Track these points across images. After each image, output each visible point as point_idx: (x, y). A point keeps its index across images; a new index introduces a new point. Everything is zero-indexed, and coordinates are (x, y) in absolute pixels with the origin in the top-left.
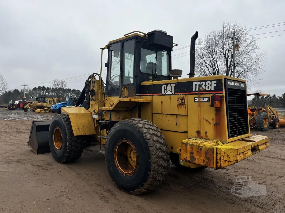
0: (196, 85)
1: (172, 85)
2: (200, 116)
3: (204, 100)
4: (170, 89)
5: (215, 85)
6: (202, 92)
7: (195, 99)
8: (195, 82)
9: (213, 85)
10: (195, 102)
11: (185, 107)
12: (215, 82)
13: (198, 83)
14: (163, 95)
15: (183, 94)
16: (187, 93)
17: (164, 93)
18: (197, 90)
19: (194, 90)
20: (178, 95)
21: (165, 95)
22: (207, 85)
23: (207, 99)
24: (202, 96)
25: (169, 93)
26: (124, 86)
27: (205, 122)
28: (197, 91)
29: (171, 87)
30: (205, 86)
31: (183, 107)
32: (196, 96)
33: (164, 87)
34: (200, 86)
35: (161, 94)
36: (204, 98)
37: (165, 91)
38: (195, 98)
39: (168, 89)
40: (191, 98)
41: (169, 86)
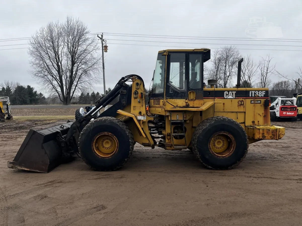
1: (233, 92)
2: (254, 112)
3: (257, 102)
4: (231, 94)
5: (265, 94)
6: (256, 97)
7: (251, 102)
8: (251, 91)
9: (263, 94)
10: (251, 103)
11: (244, 107)
12: (265, 92)
14: (224, 98)
15: (242, 99)
16: (245, 98)
17: (225, 97)
19: (250, 96)
20: (238, 99)
21: (226, 98)
22: (260, 94)
23: (260, 102)
24: (256, 100)
25: (230, 97)
27: (258, 115)
28: (253, 97)
29: (233, 94)
30: (258, 94)
31: (242, 107)
32: (253, 100)
33: (226, 93)
34: (255, 93)
35: (223, 98)
36: (257, 101)
37: (227, 96)
38: (251, 101)
39: (229, 94)
40: (248, 101)
41: (230, 92)
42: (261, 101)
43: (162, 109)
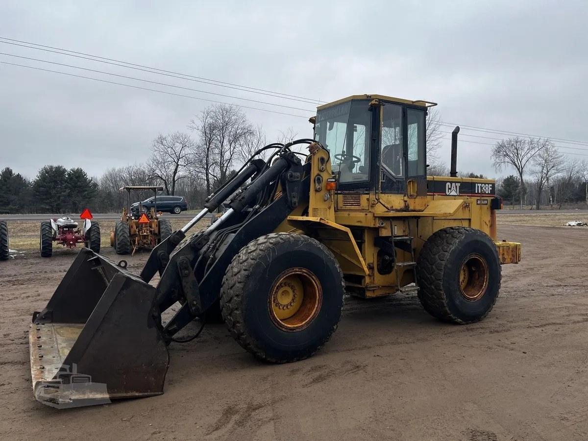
0: (478, 187)
1: (456, 184)
2: (481, 218)
3: (484, 202)
4: (455, 189)
5: (491, 189)
6: (483, 194)
7: (477, 202)
8: (478, 183)
10: (478, 204)
11: (469, 210)
12: (491, 185)
13: (480, 185)
14: (446, 195)
15: (468, 196)
16: (471, 195)
17: (448, 194)
18: (480, 192)
19: (476, 192)
20: (463, 196)
21: (449, 195)
22: (487, 188)
23: (486, 202)
24: (483, 198)
25: (453, 193)
26: (409, 179)
27: (484, 224)
28: (479, 194)
29: (456, 186)
30: (485, 188)
31: (467, 210)
32: (479, 198)
33: (448, 185)
34: (481, 188)
36: (484, 200)
37: (450, 190)
38: (477, 200)
39: (452, 189)
40: (474, 199)
41: (453, 184)
42: (487, 200)
43: (366, 214)
